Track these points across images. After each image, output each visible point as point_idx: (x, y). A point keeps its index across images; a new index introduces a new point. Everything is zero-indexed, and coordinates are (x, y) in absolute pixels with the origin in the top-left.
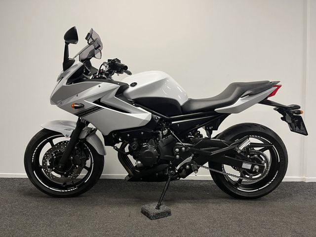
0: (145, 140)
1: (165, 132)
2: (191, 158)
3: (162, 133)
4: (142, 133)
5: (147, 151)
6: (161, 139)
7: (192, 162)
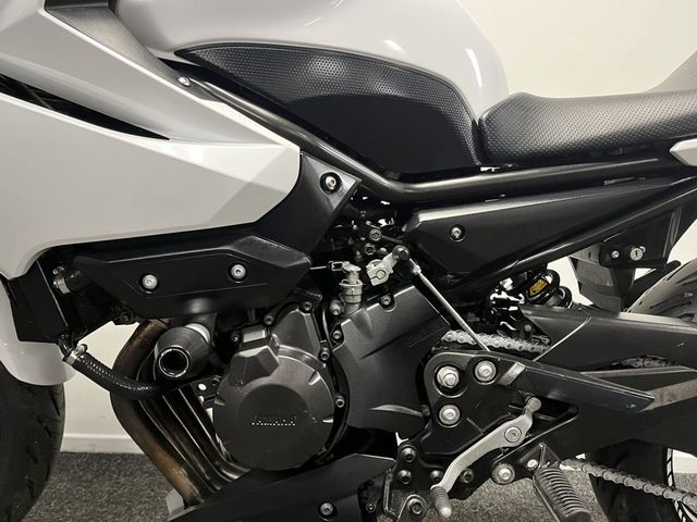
0: (261, 313)
1: (381, 269)
2: (525, 421)
3: (363, 275)
4: (239, 271)
5: (264, 381)
6: (355, 311)
7: (528, 447)
